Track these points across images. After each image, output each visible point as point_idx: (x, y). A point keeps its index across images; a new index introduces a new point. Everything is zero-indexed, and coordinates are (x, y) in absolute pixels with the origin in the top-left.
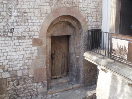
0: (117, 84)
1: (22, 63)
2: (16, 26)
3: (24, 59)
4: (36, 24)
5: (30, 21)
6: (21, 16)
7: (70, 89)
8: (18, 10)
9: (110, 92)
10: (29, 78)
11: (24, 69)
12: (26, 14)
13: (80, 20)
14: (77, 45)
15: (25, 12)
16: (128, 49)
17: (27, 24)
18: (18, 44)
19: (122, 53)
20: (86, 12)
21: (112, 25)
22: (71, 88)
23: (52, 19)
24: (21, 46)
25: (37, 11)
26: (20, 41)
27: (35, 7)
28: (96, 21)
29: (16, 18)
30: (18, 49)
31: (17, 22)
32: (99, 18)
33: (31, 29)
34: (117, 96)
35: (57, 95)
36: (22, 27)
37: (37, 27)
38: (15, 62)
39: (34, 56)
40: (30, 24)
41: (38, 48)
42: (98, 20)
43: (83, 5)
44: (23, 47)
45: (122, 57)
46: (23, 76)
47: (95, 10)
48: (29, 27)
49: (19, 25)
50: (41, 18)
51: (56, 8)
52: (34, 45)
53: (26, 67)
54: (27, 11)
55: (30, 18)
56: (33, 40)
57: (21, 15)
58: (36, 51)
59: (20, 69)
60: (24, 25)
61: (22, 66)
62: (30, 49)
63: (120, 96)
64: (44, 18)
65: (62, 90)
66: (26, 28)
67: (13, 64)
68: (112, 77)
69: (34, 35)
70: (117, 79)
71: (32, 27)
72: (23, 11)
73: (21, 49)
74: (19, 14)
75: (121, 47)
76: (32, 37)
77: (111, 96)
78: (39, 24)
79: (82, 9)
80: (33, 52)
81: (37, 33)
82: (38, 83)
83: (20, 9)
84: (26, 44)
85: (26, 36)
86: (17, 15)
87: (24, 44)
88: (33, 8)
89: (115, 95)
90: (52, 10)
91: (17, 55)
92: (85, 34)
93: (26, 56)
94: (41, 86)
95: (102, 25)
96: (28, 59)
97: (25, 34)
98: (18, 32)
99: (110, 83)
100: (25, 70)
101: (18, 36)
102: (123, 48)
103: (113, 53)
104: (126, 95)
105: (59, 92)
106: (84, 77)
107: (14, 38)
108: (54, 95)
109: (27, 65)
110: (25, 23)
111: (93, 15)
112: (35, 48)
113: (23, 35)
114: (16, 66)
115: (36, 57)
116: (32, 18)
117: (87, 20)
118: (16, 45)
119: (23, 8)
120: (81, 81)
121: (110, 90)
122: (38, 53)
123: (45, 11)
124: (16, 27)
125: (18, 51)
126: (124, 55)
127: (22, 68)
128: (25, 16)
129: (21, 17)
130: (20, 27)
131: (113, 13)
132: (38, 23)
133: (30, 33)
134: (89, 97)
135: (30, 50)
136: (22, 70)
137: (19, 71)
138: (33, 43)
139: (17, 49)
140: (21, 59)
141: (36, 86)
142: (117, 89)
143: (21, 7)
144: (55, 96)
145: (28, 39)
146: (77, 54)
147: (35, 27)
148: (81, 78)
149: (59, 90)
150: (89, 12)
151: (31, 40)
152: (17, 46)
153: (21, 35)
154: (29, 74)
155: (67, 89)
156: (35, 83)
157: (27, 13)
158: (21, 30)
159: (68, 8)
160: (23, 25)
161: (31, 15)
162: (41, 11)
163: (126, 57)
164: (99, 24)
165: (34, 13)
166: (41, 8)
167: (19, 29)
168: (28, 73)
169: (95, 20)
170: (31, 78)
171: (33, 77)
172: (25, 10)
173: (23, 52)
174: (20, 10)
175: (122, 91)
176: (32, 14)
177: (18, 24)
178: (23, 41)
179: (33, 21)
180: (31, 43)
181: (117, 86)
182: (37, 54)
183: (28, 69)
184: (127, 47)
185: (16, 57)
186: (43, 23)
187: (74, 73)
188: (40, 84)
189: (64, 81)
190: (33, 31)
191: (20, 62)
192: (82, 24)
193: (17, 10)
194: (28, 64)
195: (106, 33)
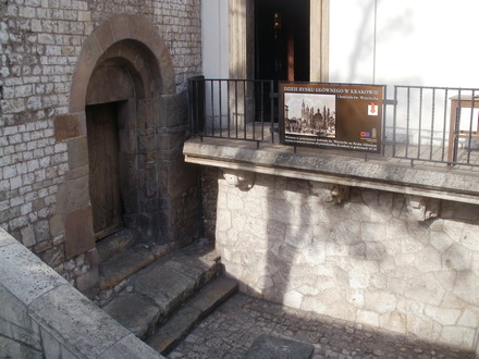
0: (286, 212)
1: (32, 201)
2: (9, 77)
3: (35, 187)
4: (61, 69)
5: (44, 60)
6: (20, 44)
7: (150, 263)
8: (11, 24)
9: (269, 240)
10: (53, 246)
11: (40, 219)
12: (32, 39)
13: (158, 53)
14: (146, 127)
15: (30, 32)
16: (336, 113)
17: (37, 70)
18: (17, 138)
19: (318, 124)
20: (168, 29)
21: (238, 63)
22: (152, 257)
23: (98, 52)
24: (26, 143)
25: (62, 28)
26: (22, 128)
27: (57, 14)
28: (191, 54)
29: (7, 51)
30: (19, 156)
31: (10, 66)
32: (195, 44)
33: (50, 87)
34: (291, 243)
35: (124, 288)
36: (26, 81)
37: (64, 79)
38: (15, 202)
39: (60, 173)
40: (46, 70)
41: (68, 146)
42: (195, 51)
43: (161, 8)
44: (32, 146)
45: (318, 133)
46: (37, 243)
47: (188, 22)
48: (44, 79)
49: (15, 75)
50: (72, 49)
51: (105, 18)
52: (58, 137)
53: (43, 213)
54: (36, 26)
55: (44, 50)
56: (55, 123)
57: (20, 40)
58: (66, 157)
59: (29, 220)
60: (31, 75)
61: (33, 212)
62: (49, 150)
63: (299, 239)
64: (79, 49)
65: (131, 270)
66: (37, 85)
67: (7, 207)
68: (268, 198)
69: (57, 106)
70: (284, 200)
71: (51, 78)
72: (25, 27)
73: (26, 156)
74: (13, 38)
75: (315, 112)
76: (52, 113)
77: (272, 250)
78: (68, 69)
79: (159, 19)
80: (57, 158)
81: (64, 100)
82: (75, 258)
83: (14, 19)
84: (38, 135)
85: (36, 111)
86: (9, 40)
87: (33, 137)
88: (49, 15)
89: (286, 240)
90: (97, 24)
91: (17, 175)
92: (169, 93)
93: (42, 175)
94: (84, 268)
95: (204, 65)
96: (47, 183)
97: (36, 103)
98: (15, 98)
99: (266, 216)
100: (41, 222)
101: (17, 111)
102: (322, 112)
103: (289, 129)
104: (316, 230)
105: (126, 278)
106: (177, 220)
107: (6, 119)
108: (117, 288)
109: (45, 206)
110: (32, 66)
111: (183, 38)
112: (62, 147)
113: (29, 106)
114: (18, 215)
115: (66, 173)
116: (50, 50)
117: (172, 52)
118: (12, 141)
119: (24, 18)
120: (171, 234)
121: (268, 233)
122: (70, 161)
123: (81, 27)
124: (9, 81)
125: (18, 161)
126: (325, 128)
127: (33, 217)
128: (31, 44)
129: (21, 49)
130: (18, 81)
131: (238, 30)
132: (64, 66)
133: (46, 99)
134: (210, 270)
135: (51, 155)
136: (34, 223)
137: (26, 229)
138: (56, 132)
139: (15, 157)
140: (29, 188)
141: (73, 271)
142: (289, 224)
143: (18, 12)
144: (120, 291)
145: (43, 120)
146: (149, 155)
147: (57, 79)
148: (169, 225)
149: (125, 272)
150: (175, 29)
151: (51, 124)
152: (15, 145)
153: (22, 109)
154: (53, 233)
155: (143, 263)
156: (68, 261)
157: (36, 33)
158: (22, 91)
159: (132, 18)
160: (27, 76)
161: (47, 42)
162: (70, 29)
163: (331, 132)
164: (197, 62)
165: (53, 33)
166: (70, 18)
167: (17, 88)
168: (49, 233)
169: (188, 51)
170: (58, 246)
171: (63, 243)
172: (30, 24)
173: (34, 164)
174: (16, 24)
175: (305, 225)
176: (50, 36)
177: (14, 70)
178: (31, 126)
179: (53, 60)
180: (50, 132)
181: (287, 218)
182: (66, 165)
183: (49, 217)
184: (333, 109)
185: (16, 183)
186: (77, 64)
187: (145, 214)
188: (80, 261)
189: (123, 244)
190: (54, 92)
191: (28, 198)
192: (162, 65)
193: (7, 22)
194: (47, 201)
195: (220, 80)
